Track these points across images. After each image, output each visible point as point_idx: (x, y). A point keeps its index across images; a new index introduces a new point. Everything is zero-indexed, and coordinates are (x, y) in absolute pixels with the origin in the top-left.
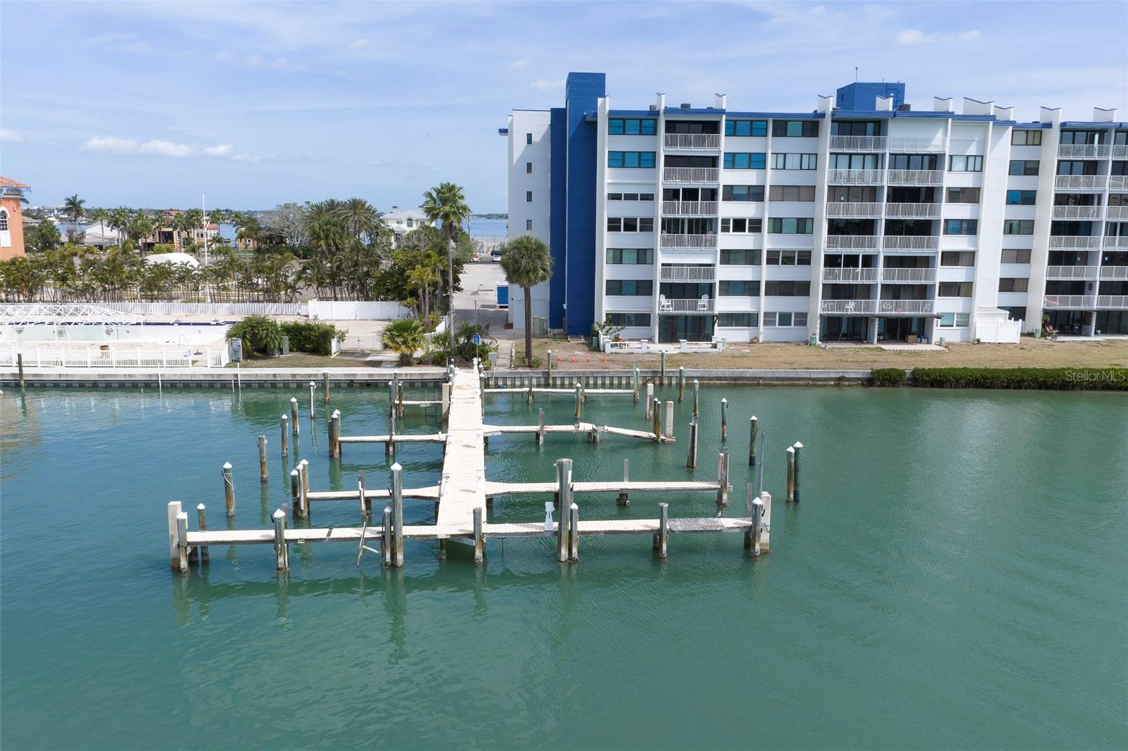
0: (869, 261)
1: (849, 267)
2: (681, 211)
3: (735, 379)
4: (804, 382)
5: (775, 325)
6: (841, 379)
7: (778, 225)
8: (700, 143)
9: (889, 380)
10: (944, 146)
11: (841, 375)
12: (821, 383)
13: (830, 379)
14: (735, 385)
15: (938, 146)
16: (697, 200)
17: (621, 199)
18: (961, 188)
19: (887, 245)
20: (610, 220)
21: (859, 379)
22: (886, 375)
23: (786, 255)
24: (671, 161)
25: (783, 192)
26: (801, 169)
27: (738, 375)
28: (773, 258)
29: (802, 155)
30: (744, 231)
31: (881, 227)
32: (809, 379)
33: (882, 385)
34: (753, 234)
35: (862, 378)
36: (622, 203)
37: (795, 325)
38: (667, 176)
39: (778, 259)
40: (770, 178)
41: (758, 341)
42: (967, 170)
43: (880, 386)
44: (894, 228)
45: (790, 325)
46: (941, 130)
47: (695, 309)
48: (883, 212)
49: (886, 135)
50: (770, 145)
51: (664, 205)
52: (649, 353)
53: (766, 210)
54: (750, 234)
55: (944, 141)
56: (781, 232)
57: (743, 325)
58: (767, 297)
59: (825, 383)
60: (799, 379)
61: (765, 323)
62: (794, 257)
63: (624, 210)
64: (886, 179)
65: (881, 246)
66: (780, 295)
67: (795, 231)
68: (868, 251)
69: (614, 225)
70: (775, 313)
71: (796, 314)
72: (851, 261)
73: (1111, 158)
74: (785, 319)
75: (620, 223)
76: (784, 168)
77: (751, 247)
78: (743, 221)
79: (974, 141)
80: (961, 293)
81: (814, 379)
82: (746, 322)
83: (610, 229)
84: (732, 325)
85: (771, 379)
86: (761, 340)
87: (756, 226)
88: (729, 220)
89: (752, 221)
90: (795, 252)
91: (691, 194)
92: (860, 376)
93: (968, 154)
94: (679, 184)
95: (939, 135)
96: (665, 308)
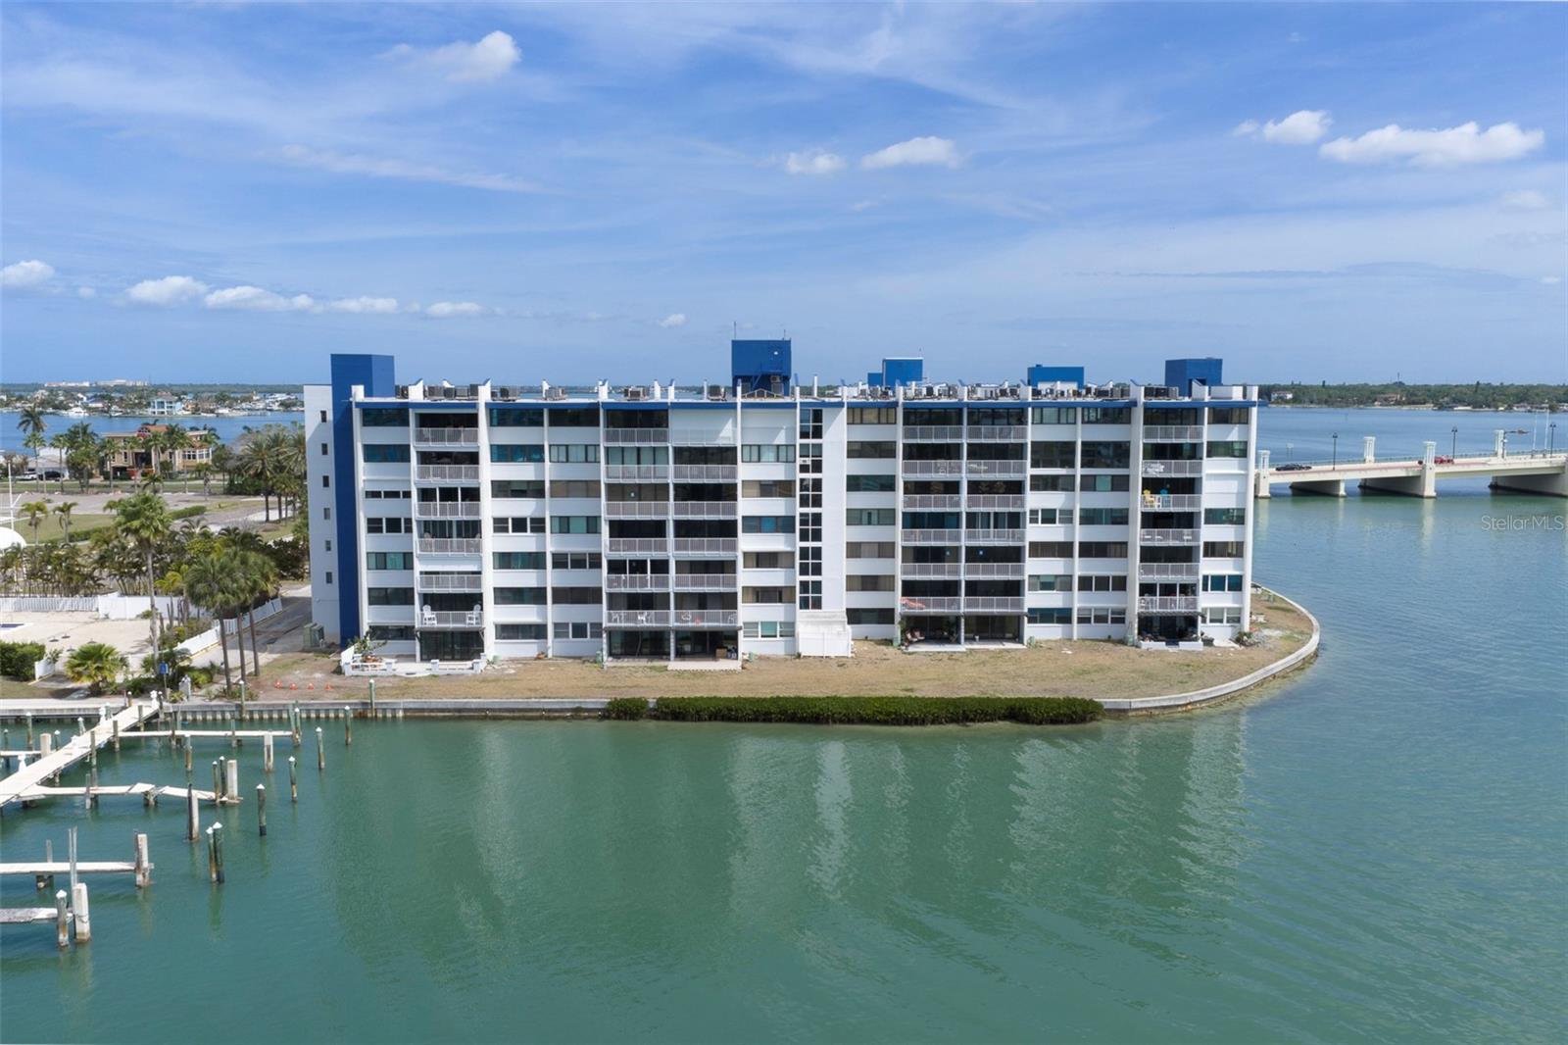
0: (660, 567)
1: (635, 573)
2: (438, 511)
3: (459, 710)
4: (538, 714)
5: (568, 636)
6: (578, 710)
7: (564, 525)
8: (455, 438)
9: (626, 714)
10: (735, 438)
11: (577, 705)
12: (557, 714)
13: (567, 710)
14: (460, 718)
15: (729, 438)
16: (457, 500)
17: (380, 497)
18: (774, 481)
19: (678, 547)
20: (370, 521)
21: (599, 710)
22: (621, 706)
23: (574, 557)
24: (426, 458)
25: (564, 488)
26: (587, 461)
27: (461, 706)
28: (560, 561)
29: (586, 446)
30: (526, 531)
31: (671, 529)
32: (544, 710)
33: (618, 718)
34: (535, 534)
35: (604, 709)
36: (383, 501)
37: (592, 637)
38: (422, 474)
39: (567, 563)
40: (549, 471)
41: (546, 656)
42: (778, 461)
43: (614, 719)
44: (685, 529)
45: (586, 637)
46: (730, 421)
47: (464, 621)
48: (671, 512)
49: (667, 426)
50: (544, 435)
51: (420, 506)
52: (395, 676)
53: (547, 508)
54: (532, 534)
55: (734, 433)
56: (568, 532)
57: (531, 638)
58: (555, 605)
59: (562, 714)
60: (531, 710)
61: (557, 635)
62: (585, 560)
63: (385, 509)
64: (671, 474)
65: (672, 549)
66: (572, 603)
67: (585, 531)
68: (658, 555)
69: (374, 526)
70: (568, 624)
71: (591, 624)
72: (638, 566)
73: (965, 441)
74: (579, 630)
75: (382, 523)
76: (567, 461)
77: (534, 550)
78: (523, 520)
79: (782, 428)
80: (784, 598)
81: (550, 710)
82: (533, 635)
83: (370, 530)
84: (517, 638)
85: (500, 710)
86: (550, 656)
87: (538, 525)
88: (507, 519)
89: (533, 520)
90: (585, 554)
91: (448, 494)
92: (599, 707)
93: (778, 443)
94: (435, 482)
95: (729, 426)
96: (427, 622)
